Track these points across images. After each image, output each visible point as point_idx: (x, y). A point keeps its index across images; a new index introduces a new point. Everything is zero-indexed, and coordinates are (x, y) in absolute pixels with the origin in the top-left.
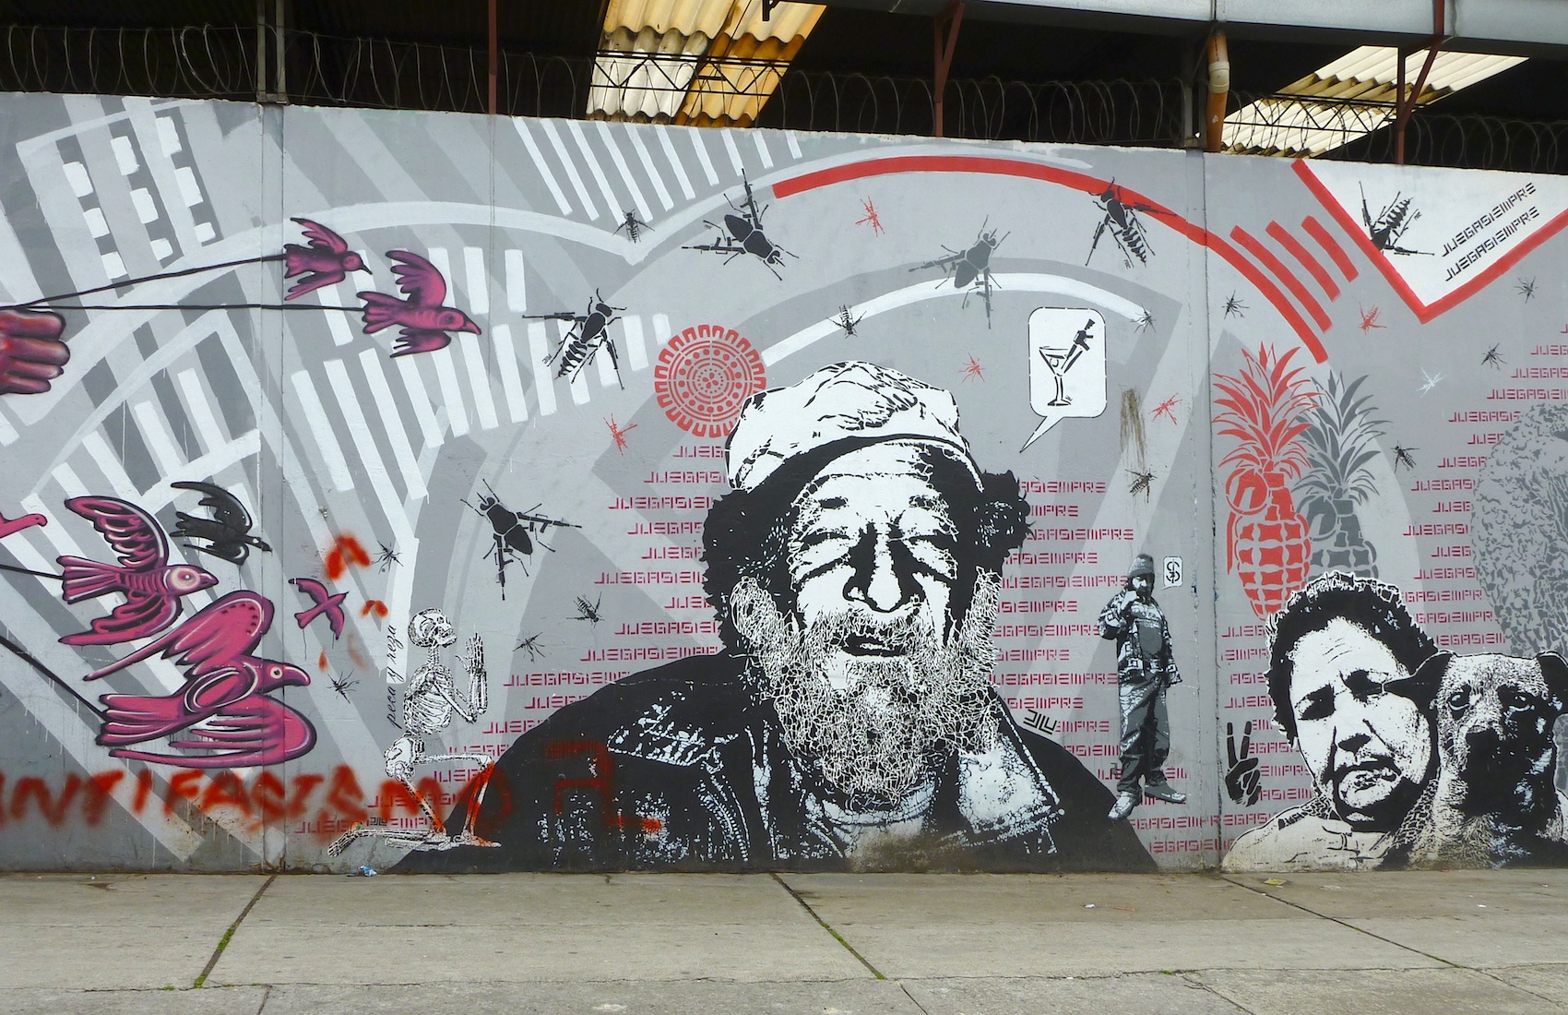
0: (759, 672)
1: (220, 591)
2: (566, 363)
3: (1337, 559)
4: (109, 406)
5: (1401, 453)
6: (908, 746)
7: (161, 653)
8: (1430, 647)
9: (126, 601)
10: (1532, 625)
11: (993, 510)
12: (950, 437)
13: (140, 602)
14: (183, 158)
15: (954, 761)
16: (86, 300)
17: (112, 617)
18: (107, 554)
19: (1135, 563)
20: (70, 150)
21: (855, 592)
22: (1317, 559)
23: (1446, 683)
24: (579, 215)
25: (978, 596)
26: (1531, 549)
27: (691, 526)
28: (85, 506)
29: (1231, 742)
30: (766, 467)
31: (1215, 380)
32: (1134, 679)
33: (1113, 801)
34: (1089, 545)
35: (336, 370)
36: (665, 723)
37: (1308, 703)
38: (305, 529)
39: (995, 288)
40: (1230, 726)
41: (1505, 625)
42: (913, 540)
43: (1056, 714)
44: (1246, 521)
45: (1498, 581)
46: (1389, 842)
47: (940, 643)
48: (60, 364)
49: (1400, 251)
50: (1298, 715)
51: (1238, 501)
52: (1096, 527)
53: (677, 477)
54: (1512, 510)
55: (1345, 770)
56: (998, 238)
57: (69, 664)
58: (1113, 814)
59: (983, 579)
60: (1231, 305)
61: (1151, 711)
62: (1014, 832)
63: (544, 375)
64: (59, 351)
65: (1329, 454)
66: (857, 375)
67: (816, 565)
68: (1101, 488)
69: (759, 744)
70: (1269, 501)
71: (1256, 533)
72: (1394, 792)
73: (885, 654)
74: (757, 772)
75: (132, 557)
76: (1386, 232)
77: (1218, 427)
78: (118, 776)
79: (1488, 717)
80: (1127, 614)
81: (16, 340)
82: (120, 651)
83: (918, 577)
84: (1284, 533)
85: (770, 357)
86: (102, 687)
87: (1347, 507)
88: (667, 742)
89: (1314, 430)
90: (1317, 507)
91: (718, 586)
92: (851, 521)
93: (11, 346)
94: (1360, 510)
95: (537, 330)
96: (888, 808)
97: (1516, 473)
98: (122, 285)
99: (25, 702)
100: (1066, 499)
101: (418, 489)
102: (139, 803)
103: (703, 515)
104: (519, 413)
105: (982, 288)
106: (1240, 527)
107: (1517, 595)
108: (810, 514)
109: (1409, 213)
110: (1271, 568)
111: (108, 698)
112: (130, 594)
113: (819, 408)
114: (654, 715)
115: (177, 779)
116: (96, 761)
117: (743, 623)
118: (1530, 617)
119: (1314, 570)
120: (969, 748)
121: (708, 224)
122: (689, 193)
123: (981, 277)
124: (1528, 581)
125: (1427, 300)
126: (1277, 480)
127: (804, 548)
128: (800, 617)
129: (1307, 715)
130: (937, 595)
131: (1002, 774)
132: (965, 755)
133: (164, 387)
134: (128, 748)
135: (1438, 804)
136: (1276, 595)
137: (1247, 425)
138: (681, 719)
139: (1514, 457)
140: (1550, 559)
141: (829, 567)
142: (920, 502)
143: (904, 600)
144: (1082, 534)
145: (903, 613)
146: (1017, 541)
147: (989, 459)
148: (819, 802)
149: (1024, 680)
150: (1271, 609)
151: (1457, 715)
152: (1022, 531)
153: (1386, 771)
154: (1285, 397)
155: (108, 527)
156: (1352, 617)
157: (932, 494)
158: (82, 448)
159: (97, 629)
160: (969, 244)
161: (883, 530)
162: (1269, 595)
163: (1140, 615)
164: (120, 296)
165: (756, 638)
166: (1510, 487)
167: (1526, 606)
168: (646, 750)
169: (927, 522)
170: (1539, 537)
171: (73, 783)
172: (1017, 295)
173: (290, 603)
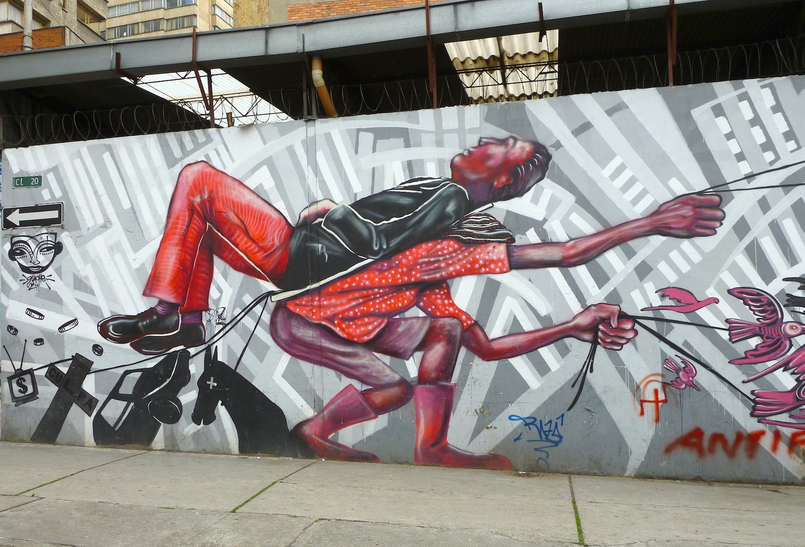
4: (747, 240)
7: (782, 369)
9: (762, 341)
13: (770, 342)
14: (777, 108)
16: (731, 187)
17: (755, 350)
18: (751, 317)
20: (718, 111)
28: (738, 292)
48: (721, 220)
57: (735, 374)
64: (720, 214)
75: (764, 318)
78: (763, 433)
81: (698, 209)
82: (761, 368)
86: (752, 386)
93: (695, 213)
98: (750, 177)
99: (712, 394)
102: (775, 448)
111: (756, 392)
112: (764, 337)
115: (795, 435)
116: (751, 425)
133: (776, 229)
134: (767, 418)
155: (750, 303)
158: (735, 263)
159: (748, 356)
164: (749, 183)
171: (740, 436)
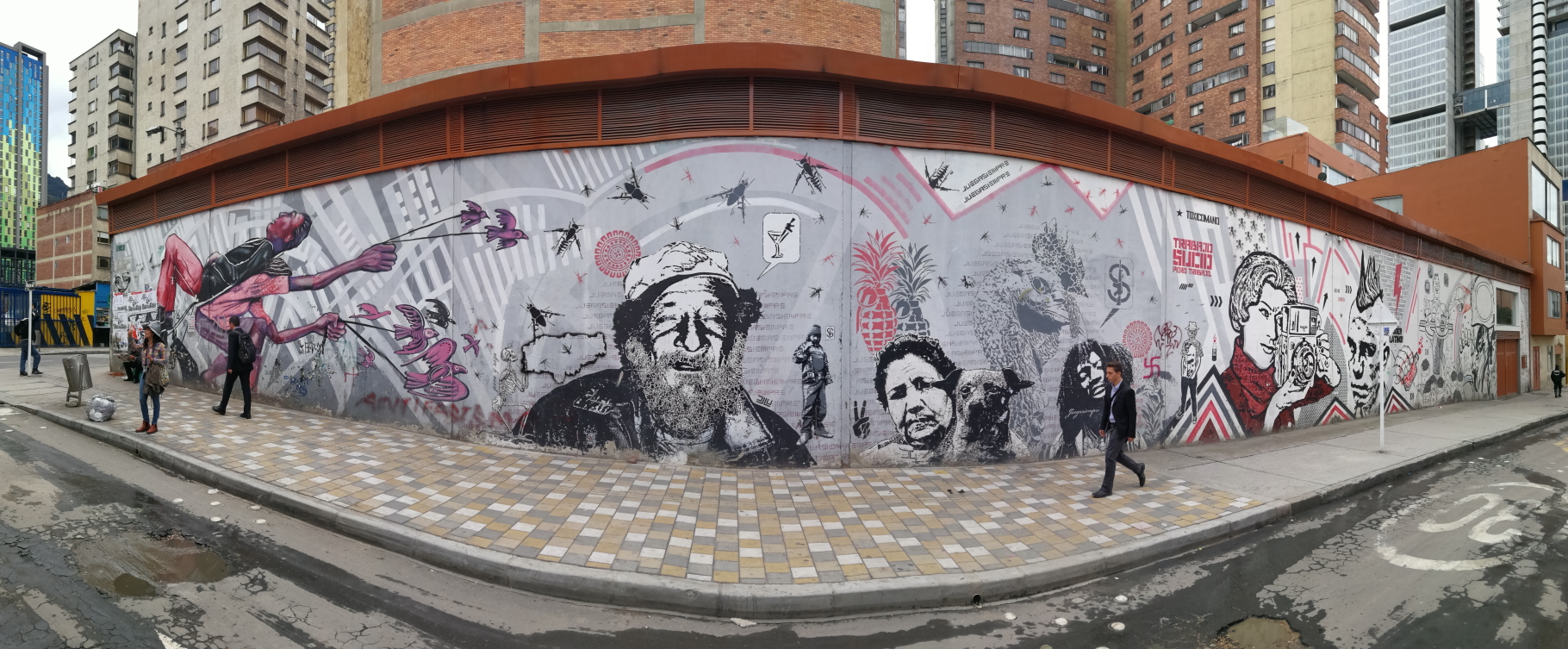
0: (637, 377)
1: (440, 338)
2: (560, 249)
3: (910, 327)
4: (408, 273)
5: (941, 279)
6: (702, 411)
8: (953, 366)
9: (412, 340)
10: (1000, 356)
11: (744, 306)
12: (724, 273)
13: (416, 341)
14: (429, 184)
15: (723, 418)
16: (401, 238)
17: (409, 346)
19: (809, 329)
20: (397, 188)
21: (679, 343)
22: (900, 327)
23: (960, 382)
24: (566, 188)
25: (736, 344)
26: (1001, 322)
27: (608, 315)
28: (401, 308)
29: (856, 410)
30: (641, 289)
31: (853, 246)
32: (810, 381)
33: (798, 437)
34: (790, 321)
35: (477, 256)
36: (596, 396)
37: (894, 392)
38: (467, 316)
39: (747, 205)
40: (856, 403)
41: (988, 356)
42: (706, 320)
43: (771, 397)
44: (867, 310)
45: (985, 336)
46: (932, 454)
47: (717, 366)
48: (394, 260)
49: (943, 189)
50: (889, 397)
51: (862, 301)
52: (793, 313)
53: (603, 294)
54: (992, 305)
55: (911, 422)
56: (749, 182)
58: (798, 443)
59: (738, 337)
60: (862, 212)
61: (818, 397)
62: (751, 451)
63: (552, 254)
64: (394, 257)
65: (908, 280)
66: (681, 247)
67: (662, 331)
68: (796, 296)
69: (637, 407)
70: (878, 301)
71: (871, 315)
72: (935, 432)
73: (692, 370)
74: (636, 419)
75: (414, 325)
76: (936, 180)
77: (854, 267)
79: (979, 397)
80: (808, 353)
81: (383, 254)
83: (708, 336)
84: (884, 315)
85: (642, 243)
86: (406, 369)
87: (916, 304)
88: (597, 404)
89: (900, 269)
90: (902, 303)
91: (620, 340)
92: (677, 312)
93: (382, 256)
94: (920, 305)
95: (550, 236)
96: (692, 438)
97: (995, 289)
98: (411, 232)
100: (780, 300)
101: (505, 302)
103: (614, 311)
104: (542, 270)
105: (741, 205)
106: (863, 313)
107: (994, 342)
108: (659, 309)
109: (948, 172)
110: (877, 331)
111: (408, 373)
112: (414, 338)
113: (663, 264)
114: (592, 393)
115: (426, 403)
117: (630, 356)
118: (999, 352)
119: (899, 332)
120: (730, 413)
121: (618, 187)
122: (610, 174)
123: (740, 200)
124: (999, 336)
125: (954, 211)
126: (882, 291)
127: (657, 324)
128: (655, 354)
129: (893, 397)
130: (717, 344)
131: (746, 424)
132: (728, 416)
133: (423, 265)
135: (955, 438)
136: (880, 343)
137: (868, 266)
138: (603, 395)
139: (993, 282)
140: (1009, 327)
141: (668, 332)
142: (709, 303)
143: (701, 346)
144: (786, 316)
145: (700, 352)
146: (755, 320)
147: (742, 282)
148: (662, 433)
149: (757, 382)
150: (876, 349)
151: (964, 397)
152: (758, 315)
153: (931, 422)
154: (887, 254)
155: (407, 315)
156: (916, 353)
157: (715, 299)
158: (400, 289)
159: (405, 349)
160: (735, 185)
161: (692, 315)
162: (876, 343)
163: (814, 353)
164: (411, 236)
165: (636, 362)
166: (992, 295)
167: (998, 347)
168: (589, 407)
169: (712, 312)
170: (1004, 317)
172: (758, 208)
173: (462, 343)
